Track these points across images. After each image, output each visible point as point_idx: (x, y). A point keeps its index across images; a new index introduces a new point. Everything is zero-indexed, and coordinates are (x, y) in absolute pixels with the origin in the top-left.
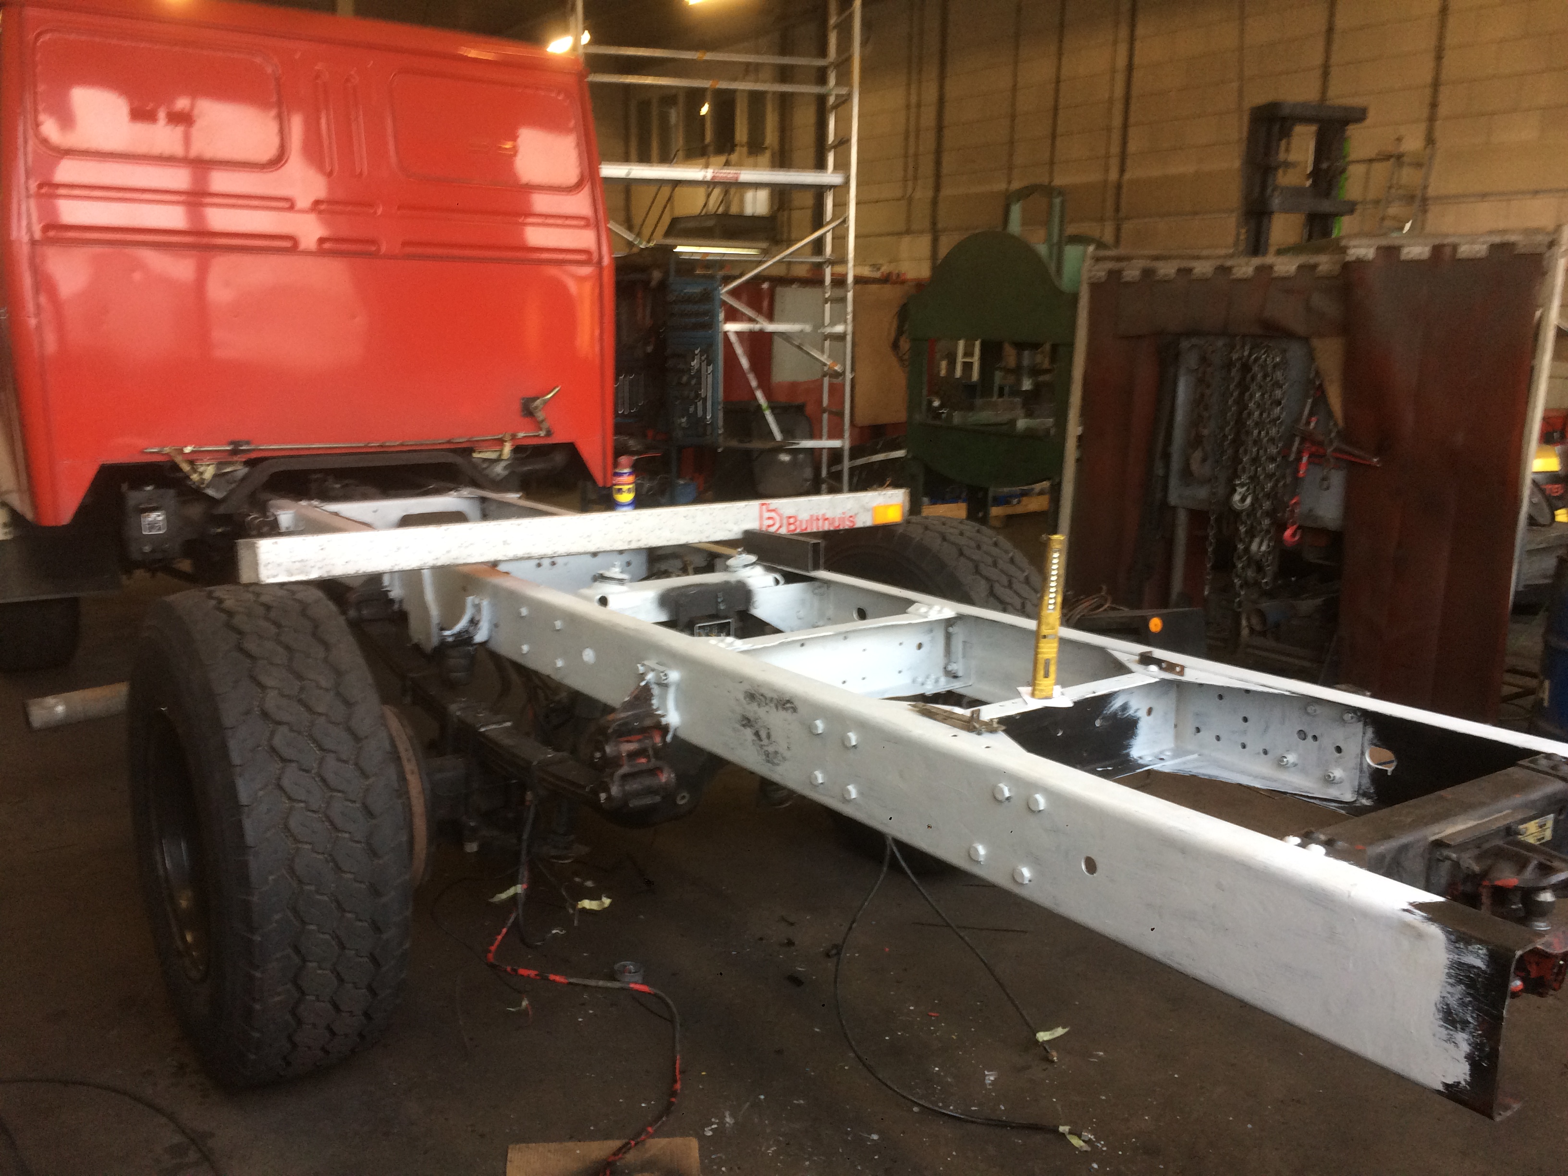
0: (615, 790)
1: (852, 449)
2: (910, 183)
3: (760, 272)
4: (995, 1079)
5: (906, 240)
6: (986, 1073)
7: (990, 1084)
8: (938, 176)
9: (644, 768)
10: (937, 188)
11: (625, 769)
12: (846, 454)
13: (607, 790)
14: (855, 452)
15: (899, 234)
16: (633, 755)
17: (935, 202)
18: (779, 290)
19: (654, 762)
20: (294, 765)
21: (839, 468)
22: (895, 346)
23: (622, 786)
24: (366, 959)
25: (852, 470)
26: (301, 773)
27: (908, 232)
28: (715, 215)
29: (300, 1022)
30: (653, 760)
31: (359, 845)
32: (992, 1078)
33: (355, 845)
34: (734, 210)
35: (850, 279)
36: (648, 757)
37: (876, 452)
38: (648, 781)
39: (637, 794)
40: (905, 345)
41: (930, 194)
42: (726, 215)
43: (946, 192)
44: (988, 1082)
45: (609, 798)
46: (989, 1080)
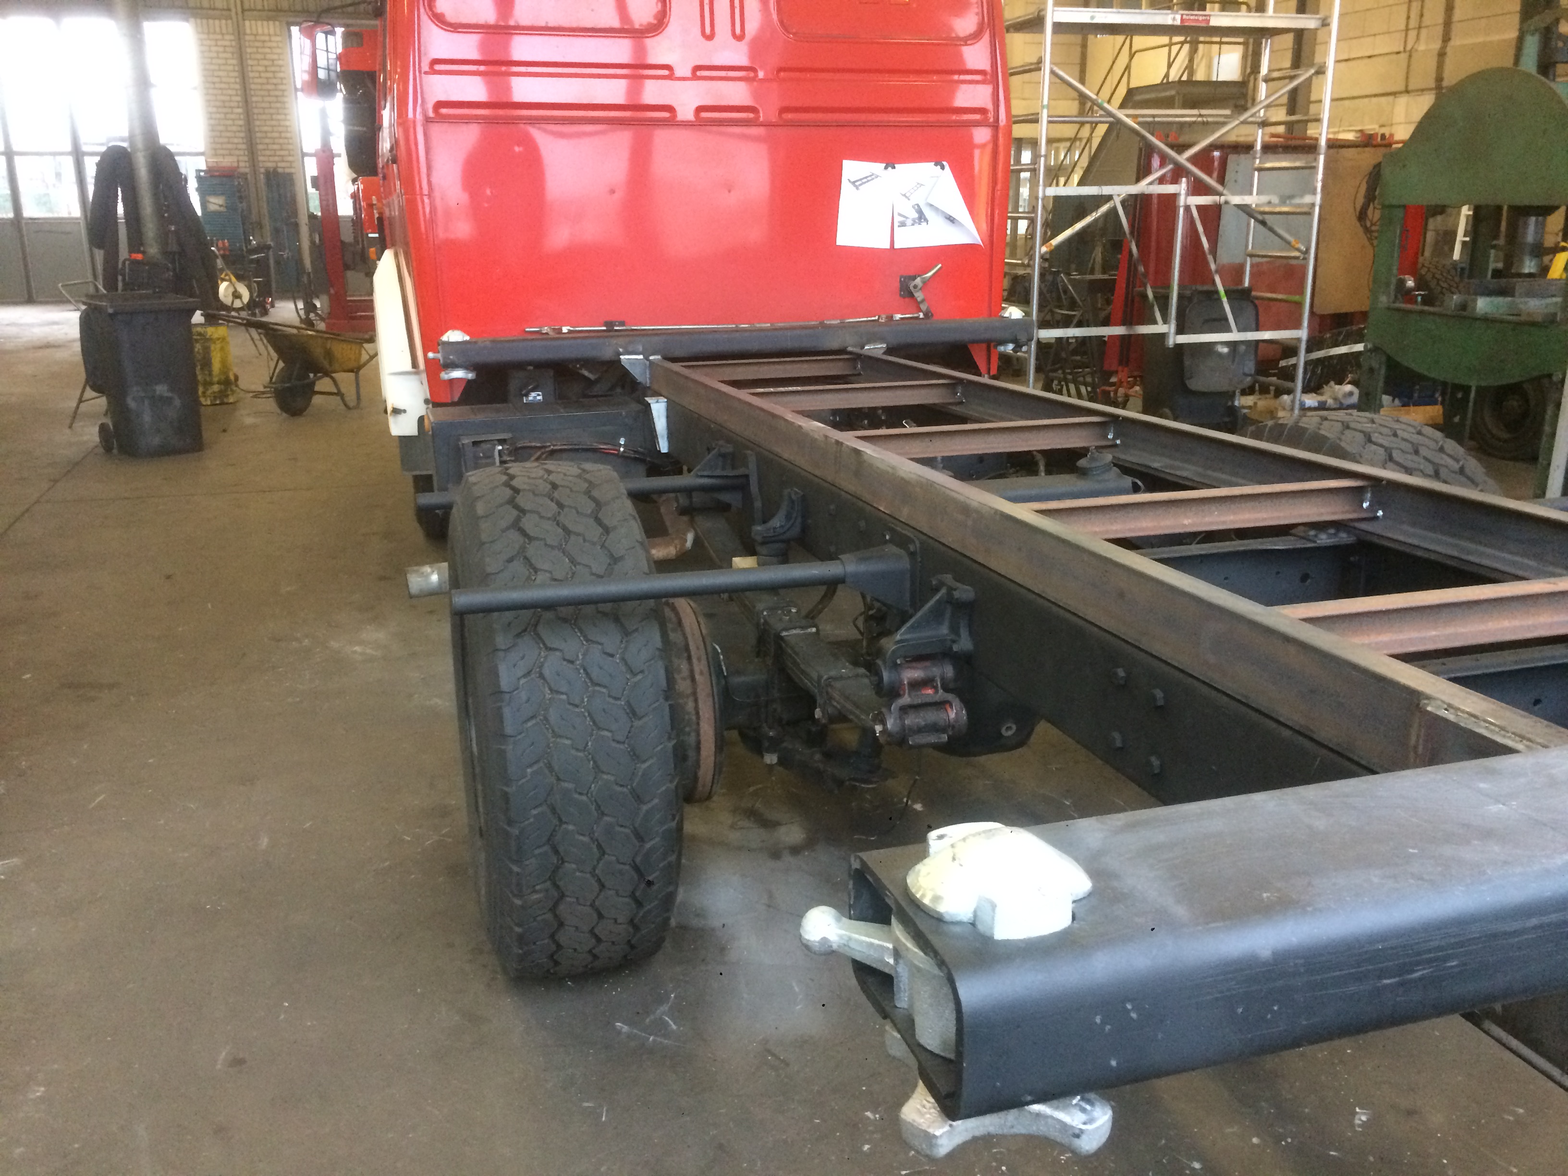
0: (890, 724)
1: (1309, 341)
2: (1412, 34)
3: (1215, 140)
4: (1368, 1120)
5: (1403, 100)
6: (1358, 1110)
7: (1359, 1126)
8: (1448, 24)
9: (928, 700)
10: (1446, 38)
11: (906, 700)
12: (1303, 347)
13: (883, 722)
14: (1314, 344)
15: (1394, 94)
16: (916, 685)
17: (1442, 54)
18: (1232, 158)
19: (941, 695)
20: (558, 653)
21: (1292, 361)
22: (1362, 216)
23: (901, 718)
24: (627, 867)
25: (1307, 363)
26: (565, 663)
27: (1407, 91)
28: (1180, 82)
29: (561, 924)
30: (941, 691)
31: (622, 746)
32: (1364, 1118)
33: (618, 746)
34: (1200, 76)
35: (1323, 142)
36: (935, 688)
37: (1337, 345)
38: (931, 716)
39: (920, 730)
40: (1374, 214)
41: (1437, 45)
42: (1190, 82)
43: (1456, 41)
44: (1357, 1122)
45: (884, 731)
46: (1360, 1120)
